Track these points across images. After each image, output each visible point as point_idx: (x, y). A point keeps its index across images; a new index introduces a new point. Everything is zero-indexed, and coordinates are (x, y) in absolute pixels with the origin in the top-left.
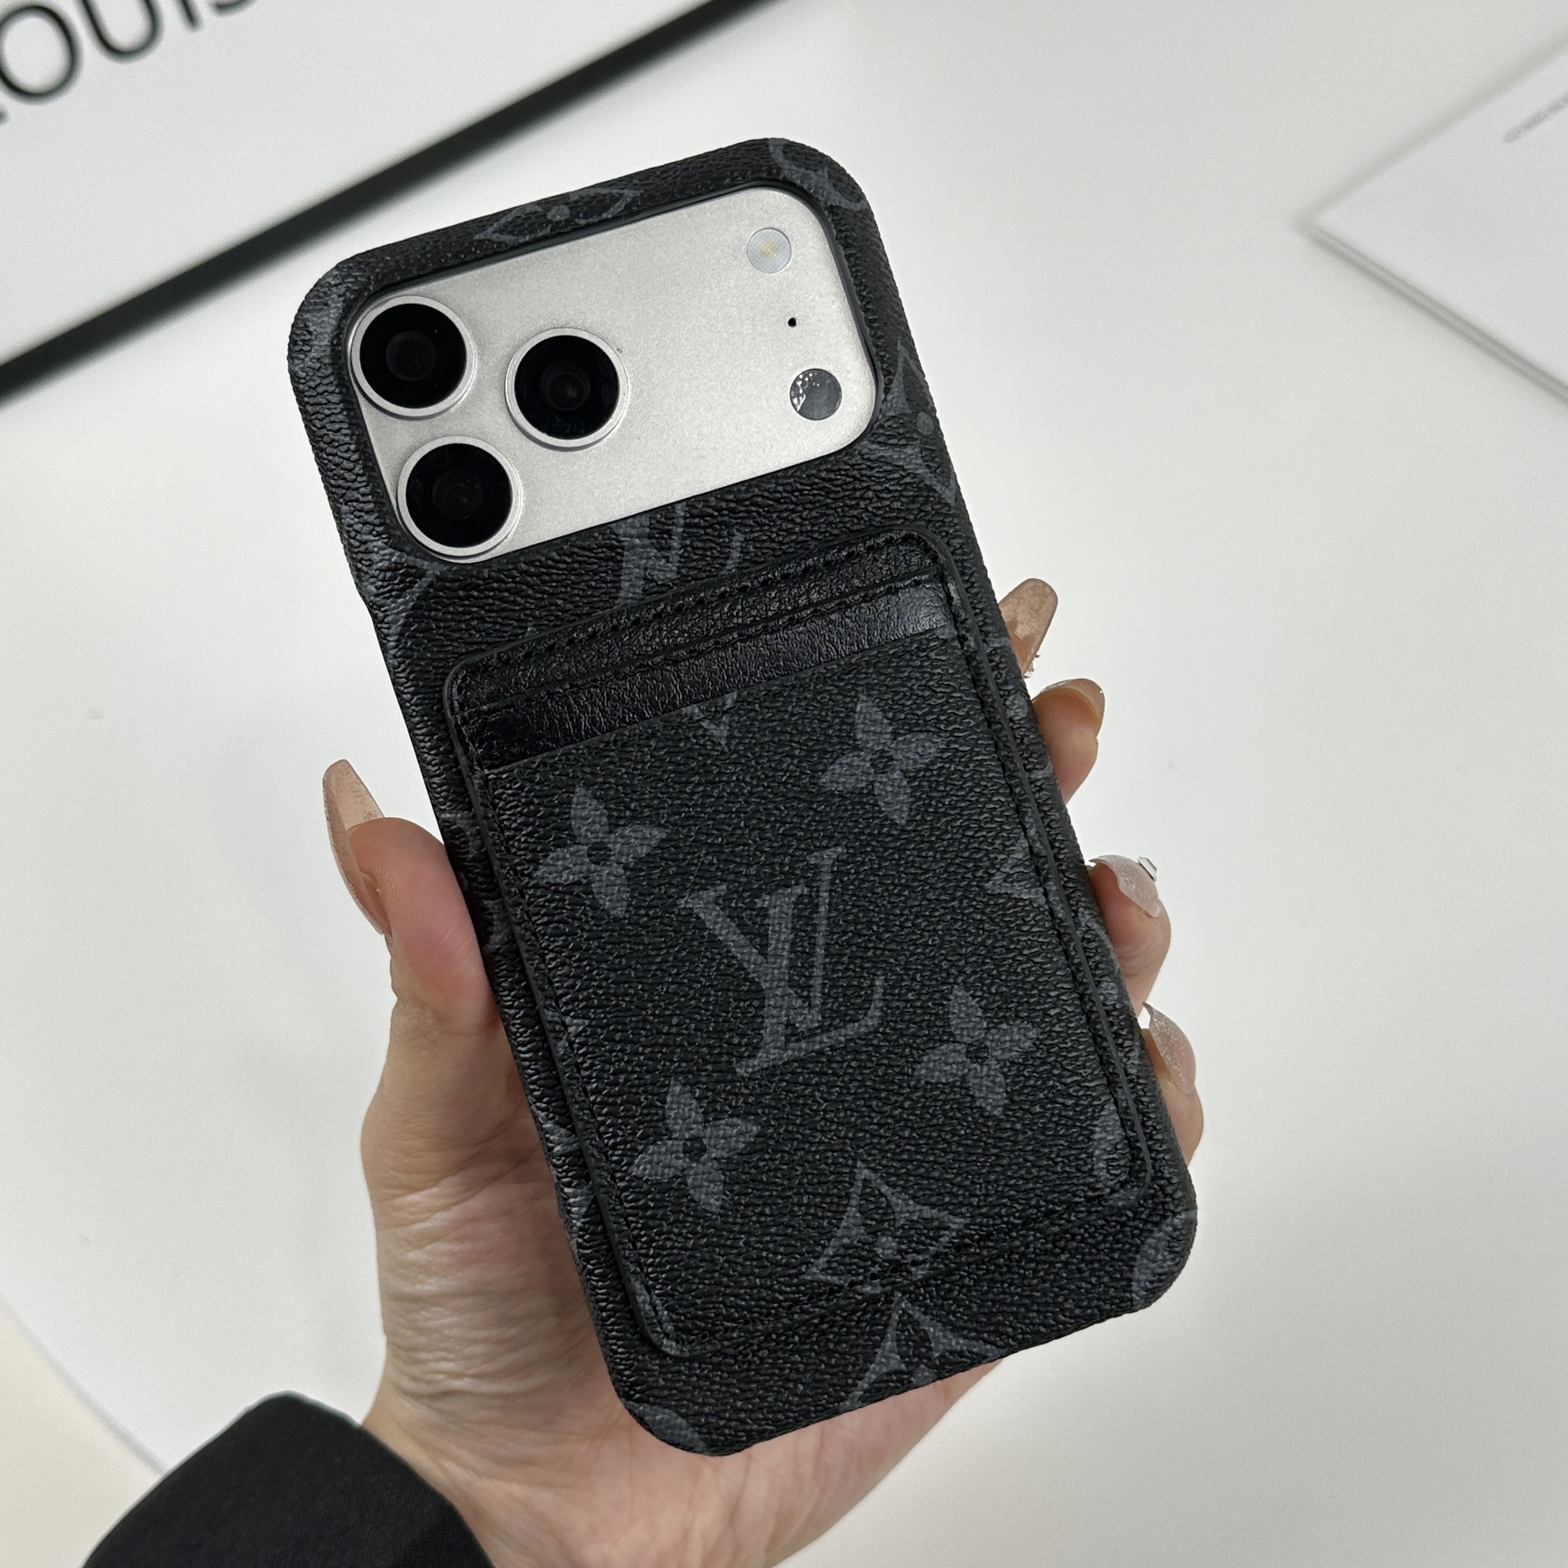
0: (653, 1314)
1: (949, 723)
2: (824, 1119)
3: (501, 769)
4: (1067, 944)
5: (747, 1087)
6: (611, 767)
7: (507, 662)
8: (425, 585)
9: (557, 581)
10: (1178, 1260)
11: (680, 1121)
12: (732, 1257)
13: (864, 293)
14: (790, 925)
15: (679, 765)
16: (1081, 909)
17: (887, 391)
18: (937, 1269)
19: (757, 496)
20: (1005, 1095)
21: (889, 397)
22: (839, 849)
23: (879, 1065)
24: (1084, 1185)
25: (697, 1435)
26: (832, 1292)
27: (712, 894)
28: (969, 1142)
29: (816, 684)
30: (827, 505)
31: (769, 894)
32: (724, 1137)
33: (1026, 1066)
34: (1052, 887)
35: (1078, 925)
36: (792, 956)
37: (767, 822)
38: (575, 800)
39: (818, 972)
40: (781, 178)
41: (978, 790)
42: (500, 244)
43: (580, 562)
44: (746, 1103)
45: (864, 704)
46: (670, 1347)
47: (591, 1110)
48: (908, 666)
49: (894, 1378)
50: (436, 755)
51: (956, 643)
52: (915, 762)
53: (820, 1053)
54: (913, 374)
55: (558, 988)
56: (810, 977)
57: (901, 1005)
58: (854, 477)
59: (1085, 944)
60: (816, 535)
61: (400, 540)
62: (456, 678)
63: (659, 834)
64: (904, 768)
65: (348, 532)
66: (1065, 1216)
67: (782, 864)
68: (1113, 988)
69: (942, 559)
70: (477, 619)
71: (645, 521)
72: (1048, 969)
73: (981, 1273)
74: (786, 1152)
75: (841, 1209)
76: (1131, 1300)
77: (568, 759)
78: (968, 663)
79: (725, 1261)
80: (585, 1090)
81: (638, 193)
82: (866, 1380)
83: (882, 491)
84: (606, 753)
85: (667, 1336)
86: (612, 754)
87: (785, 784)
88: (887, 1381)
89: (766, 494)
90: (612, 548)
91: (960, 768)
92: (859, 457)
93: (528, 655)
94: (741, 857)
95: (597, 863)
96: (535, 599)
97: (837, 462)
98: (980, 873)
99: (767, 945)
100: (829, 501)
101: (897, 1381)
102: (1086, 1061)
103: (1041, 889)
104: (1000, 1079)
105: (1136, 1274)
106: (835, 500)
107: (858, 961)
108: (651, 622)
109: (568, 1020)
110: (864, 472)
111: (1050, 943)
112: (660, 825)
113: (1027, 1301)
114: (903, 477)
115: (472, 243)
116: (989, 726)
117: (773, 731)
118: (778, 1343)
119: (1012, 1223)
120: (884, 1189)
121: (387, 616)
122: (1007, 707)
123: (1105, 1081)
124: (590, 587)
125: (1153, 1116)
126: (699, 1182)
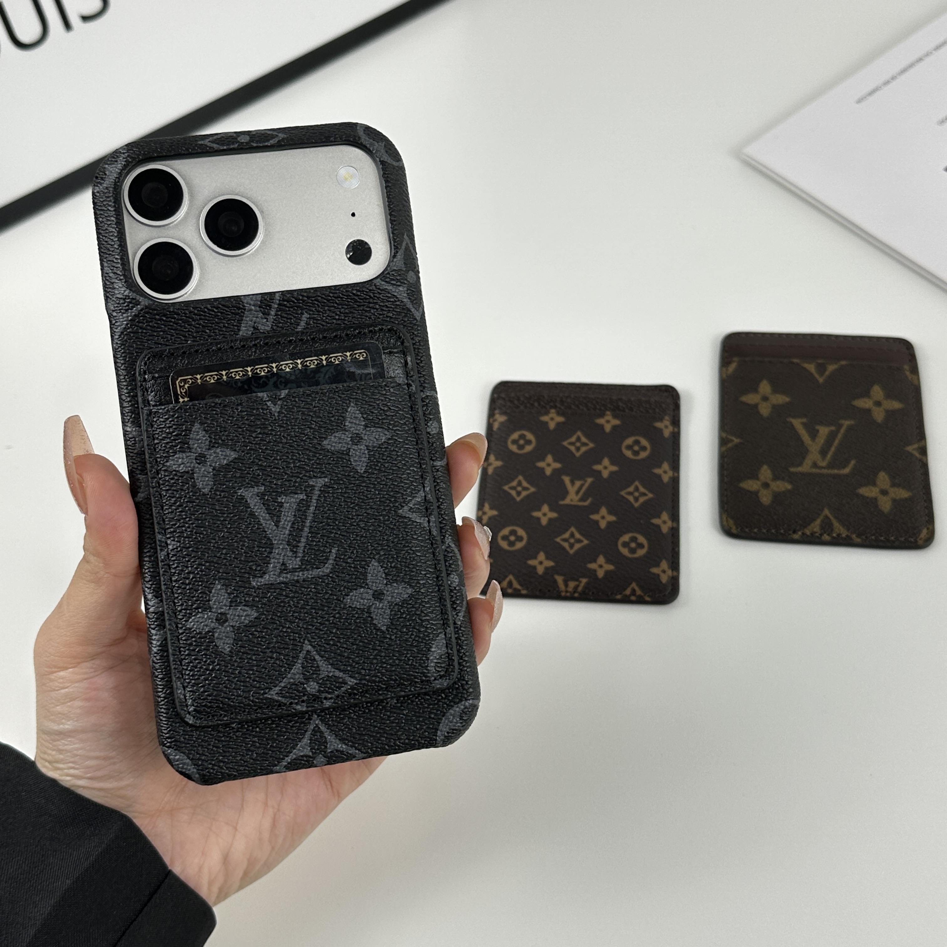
0: (184, 700)
1: (395, 426)
2: (292, 616)
3: (159, 408)
4: (435, 549)
5: (255, 592)
6: (216, 416)
7: (172, 354)
8: (140, 309)
9: (208, 320)
10: (464, 724)
11: (217, 603)
12: (231, 678)
13: (392, 206)
14: (293, 514)
15: (251, 421)
16: (447, 536)
17: (394, 256)
18: (337, 703)
19: (319, 296)
20: (389, 620)
21: (395, 260)
22: (326, 480)
23: (327, 593)
24: (421, 673)
25: (195, 770)
26: (280, 706)
27: (256, 490)
28: (366, 641)
29: (329, 394)
30: (354, 307)
31: (286, 496)
32: (238, 616)
33: (402, 607)
34: (433, 519)
35: (443, 542)
36: (292, 529)
37: (292, 459)
38: (193, 429)
39: (303, 540)
40: (359, 142)
41: (403, 462)
42: (210, 147)
43: (221, 313)
44: (253, 600)
45: (353, 409)
46: (190, 720)
47: (172, 590)
48: (379, 393)
49: (305, 759)
50: (129, 396)
51: (406, 387)
52: (374, 443)
53: (297, 581)
54: (410, 251)
55: (167, 524)
56: (299, 542)
57: (344, 565)
58: (370, 296)
59: (446, 554)
60: (346, 322)
61: (131, 285)
62: (145, 358)
63: (234, 455)
64: (367, 444)
65: (105, 277)
66: (409, 688)
67: (296, 482)
68: (456, 579)
69: (406, 344)
70: (163, 332)
71: (259, 298)
72: (422, 559)
73: (360, 712)
74: (269, 629)
75: (292, 663)
76: (436, 740)
77: (194, 408)
78: (410, 398)
79: (227, 680)
80: (171, 579)
81: (285, 136)
82: (290, 757)
83: (383, 306)
84: (215, 409)
85: (189, 713)
86: (217, 409)
87: (305, 441)
88: (301, 760)
89: (323, 296)
90: (239, 308)
91: (397, 449)
92: (374, 287)
93: (184, 353)
94: (274, 474)
95: (199, 464)
96: (196, 327)
97: (363, 287)
98: (397, 504)
99: (280, 521)
100: (356, 306)
101: (306, 761)
102: (434, 610)
103: (427, 519)
104: (388, 611)
105: (441, 727)
106: (359, 306)
107: (325, 538)
108: (251, 347)
109: (169, 542)
110: (376, 295)
111: (426, 547)
112: (235, 450)
113: (382, 731)
114: (395, 301)
115: (196, 145)
116: (415, 431)
117: (303, 414)
118: (247, 730)
119: (380, 686)
120: (317, 657)
121: (116, 322)
122: (428, 426)
123: (442, 622)
124: (224, 326)
125: (464, 647)
126: (221, 636)
